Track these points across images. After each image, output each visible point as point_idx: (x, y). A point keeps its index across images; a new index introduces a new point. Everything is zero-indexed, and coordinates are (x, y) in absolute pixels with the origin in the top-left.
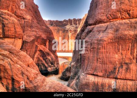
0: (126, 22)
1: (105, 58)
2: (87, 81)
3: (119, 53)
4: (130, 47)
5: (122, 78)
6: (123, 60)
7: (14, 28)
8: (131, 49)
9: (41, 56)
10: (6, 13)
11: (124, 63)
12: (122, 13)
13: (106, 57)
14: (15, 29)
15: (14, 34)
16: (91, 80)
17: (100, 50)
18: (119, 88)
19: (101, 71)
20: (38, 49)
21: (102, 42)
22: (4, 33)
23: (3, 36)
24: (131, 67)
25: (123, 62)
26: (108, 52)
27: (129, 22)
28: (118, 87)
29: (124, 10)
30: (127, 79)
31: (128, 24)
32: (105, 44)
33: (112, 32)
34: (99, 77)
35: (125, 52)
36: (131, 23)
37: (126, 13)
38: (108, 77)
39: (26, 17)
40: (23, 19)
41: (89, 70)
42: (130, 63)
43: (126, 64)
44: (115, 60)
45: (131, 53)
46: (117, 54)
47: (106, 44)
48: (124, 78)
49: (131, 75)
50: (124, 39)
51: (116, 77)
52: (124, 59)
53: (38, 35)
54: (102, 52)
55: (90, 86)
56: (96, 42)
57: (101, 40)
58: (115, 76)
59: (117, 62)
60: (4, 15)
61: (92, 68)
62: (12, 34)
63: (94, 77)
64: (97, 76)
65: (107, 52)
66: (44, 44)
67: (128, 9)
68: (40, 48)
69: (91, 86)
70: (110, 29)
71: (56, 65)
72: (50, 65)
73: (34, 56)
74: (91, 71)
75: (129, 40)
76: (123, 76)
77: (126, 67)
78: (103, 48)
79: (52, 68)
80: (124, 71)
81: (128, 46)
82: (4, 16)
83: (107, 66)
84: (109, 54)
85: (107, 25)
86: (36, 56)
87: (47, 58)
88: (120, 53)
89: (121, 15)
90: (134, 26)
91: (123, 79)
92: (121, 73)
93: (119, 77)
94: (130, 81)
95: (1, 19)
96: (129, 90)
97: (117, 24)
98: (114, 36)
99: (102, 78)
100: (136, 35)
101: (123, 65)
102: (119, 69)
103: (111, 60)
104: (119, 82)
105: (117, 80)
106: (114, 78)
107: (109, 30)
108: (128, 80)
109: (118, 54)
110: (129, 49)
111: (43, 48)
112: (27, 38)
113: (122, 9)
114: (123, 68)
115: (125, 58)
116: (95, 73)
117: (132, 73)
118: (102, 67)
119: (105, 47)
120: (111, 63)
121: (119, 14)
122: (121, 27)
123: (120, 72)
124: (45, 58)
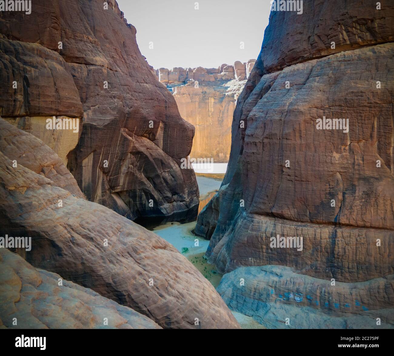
0: (363, 56)
1: (303, 165)
2: (254, 233)
3: (343, 147)
4: (376, 130)
5: (352, 222)
6: (356, 167)
7: (54, 89)
8: (380, 136)
9: (139, 170)
10: (33, 49)
11: (359, 179)
12: (350, 29)
13: (306, 162)
14: (57, 91)
15: (53, 106)
16: (263, 230)
17: (289, 142)
18: (345, 252)
19: (293, 204)
20: (130, 149)
21: (292, 118)
22: (29, 102)
23: (26, 112)
24: (380, 189)
25: (357, 176)
26: (312, 146)
27: (371, 53)
28: (340, 250)
29: (354, 19)
30: (368, 224)
31: (369, 59)
32: (302, 122)
33: (322, 86)
34: (288, 222)
35: (362, 144)
36: (378, 58)
37: (364, 28)
38: (312, 222)
39: (92, 60)
40: (86, 64)
41: (260, 203)
42: (377, 179)
43: (366, 180)
44: (332, 169)
45: (379, 148)
46: (337, 152)
47: (305, 121)
48: (360, 223)
49: (379, 212)
50: (355, 105)
51: (336, 219)
52: (359, 165)
53: (127, 109)
54: (295, 148)
55: (262, 248)
56: (277, 117)
57: (289, 112)
58: (334, 217)
59: (339, 176)
60: (30, 56)
61: (267, 196)
62: (50, 106)
63: (273, 222)
64: (282, 217)
65: (307, 146)
66: (149, 134)
67: (367, 17)
68: (137, 145)
69: (264, 247)
70: (317, 79)
71: (186, 196)
72: (169, 195)
73: (120, 168)
74: (264, 203)
75: (370, 107)
76: (355, 217)
77: (365, 190)
78: (297, 134)
79: (175, 203)
80: (358, 202)
81: (370, 126)
82: (27, 59)
83: (310, 187)
84: (315, 151)
85: (310, 68)
86: (124, 169)
87: (158, 176)
88: (347, 148)
89: (349, 36)
90: (386, 65)
91: (358, 227)
92: (351, 208)
93: (343, 220)
94: (379, 231)
95: (21, 65)
96: (372, 259)
97: (336, 63)
98: (328, 99)
99: (295, 223)
100: (391, 93)
101: (356, 183)
102: (344, 196)
103: (321, 169)
104: (345, 235)
105: (339, 231)
106: (329, 223)
107: (315, 81)
108: (371, 227)
109: (341, 153)
110: (371, 136)
111: (145, 146)
112: (95, 117)
113: (351, 17)
114: (357, 194)
115: (361, 162)
116: (274, 211)
117: (381, 207)
118: (295, 191)
119: (303, 132)
120: (320, 178)
121: (344, 33)
122: (349, 71)
123: (346, 203)
124: (152, 175)
